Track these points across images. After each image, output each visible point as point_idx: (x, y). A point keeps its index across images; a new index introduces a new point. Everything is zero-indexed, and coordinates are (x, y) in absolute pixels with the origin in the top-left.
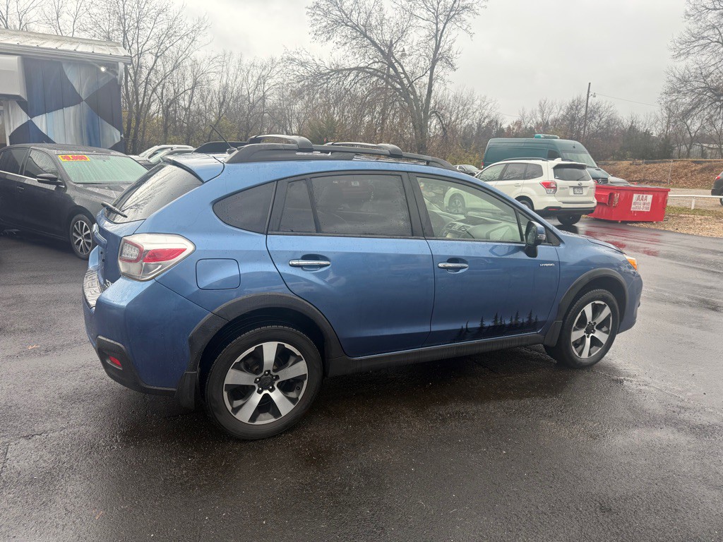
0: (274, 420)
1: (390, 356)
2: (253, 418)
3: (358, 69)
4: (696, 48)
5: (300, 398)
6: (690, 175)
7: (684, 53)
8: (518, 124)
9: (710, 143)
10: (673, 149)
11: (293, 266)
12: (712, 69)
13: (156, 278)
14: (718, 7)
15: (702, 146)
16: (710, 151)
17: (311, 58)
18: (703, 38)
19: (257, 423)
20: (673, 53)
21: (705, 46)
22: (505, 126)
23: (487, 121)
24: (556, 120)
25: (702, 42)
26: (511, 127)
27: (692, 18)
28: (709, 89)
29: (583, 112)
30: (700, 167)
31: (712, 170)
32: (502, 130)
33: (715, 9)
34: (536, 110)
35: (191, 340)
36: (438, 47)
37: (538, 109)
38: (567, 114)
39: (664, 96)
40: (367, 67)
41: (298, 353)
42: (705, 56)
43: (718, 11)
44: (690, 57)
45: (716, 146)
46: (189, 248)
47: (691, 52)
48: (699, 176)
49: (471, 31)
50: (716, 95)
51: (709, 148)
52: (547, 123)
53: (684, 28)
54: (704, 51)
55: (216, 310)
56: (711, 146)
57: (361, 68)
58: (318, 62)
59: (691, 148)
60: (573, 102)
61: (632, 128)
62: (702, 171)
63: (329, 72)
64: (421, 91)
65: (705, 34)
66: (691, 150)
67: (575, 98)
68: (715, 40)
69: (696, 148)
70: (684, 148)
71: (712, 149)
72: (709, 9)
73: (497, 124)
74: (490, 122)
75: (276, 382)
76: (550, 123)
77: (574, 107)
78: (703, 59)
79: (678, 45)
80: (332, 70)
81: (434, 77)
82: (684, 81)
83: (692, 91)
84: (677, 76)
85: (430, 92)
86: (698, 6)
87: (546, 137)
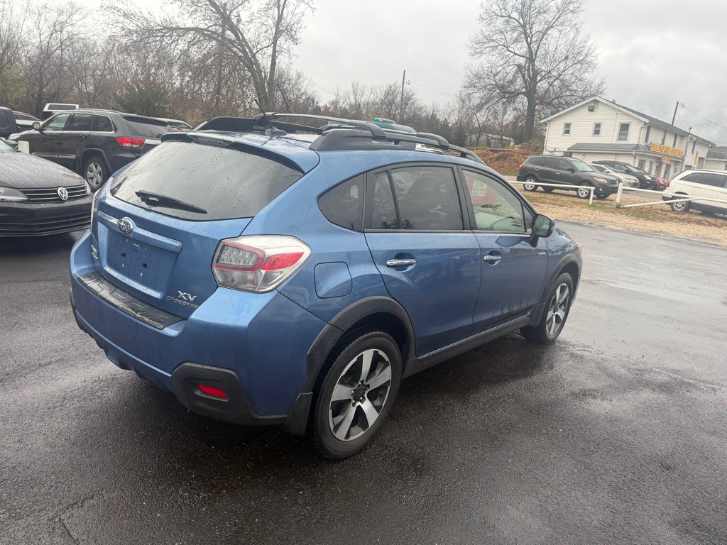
0: (363, 432)
1: (442, 352)
2: (348, 435)
3: (196, 30)
4: (488, 49)
5: (383, 405)
6: (489, 162)
7: (479, 52)
8: (335, 103)
9: (493, 134)
10: (466, 137)
11: (389, 266)
12: (500, 68)
13: (279, 289)
14: (504, 15)
15: (488, 137)
16: (493, 141)
17: (136, 10)
18: (493, 40)
19: (349, 440)
20: (470, 51)
21: (495, 48)
22: (321, 104)
23: (304, 97)
24: (368, 103)
25: (492, 44)
26: (328, 105)
27: (485, 21)
28: (497, 86)
29: (399, 98)
30: (496, 155)
31: (505, 158)
32: (318, 108)
33: (502, 16)
34: (349, 92)
35: (310, 358)
36: (280, 17)
37: (351, 90)
38: (385, 98)
39: (464, 89)
40: (207, 30)
41: (387, 359)
42: (495, 57)
43: (503, 19)
44: (484, 56)
45: (498, 137)
46: (307, 252)
47: (484, 52)
48: (496, 163)
49: (313, 6)
50: (502, 92)
51: (493, 138)
52: (359, 105)
53: (479, 29)
54: (494, 53)
55: (333, 320)
56: (495, 137)
57: (201, 29)
58: (148, 16)
59: (479, 137)
60: (390, 87)
61: (433, 116)
62: (498, 158)
63: (162, 29)
64: (265, 62)
65: (494, 38)
66: (480, 139)
67: (392, 83)
68: (501, 43)
69: (483, 138)
70: (474, 137)
71: (495, 139)
72: (498, 16)
73: (313, 101)
74: (308, 99)
75: (367, 392)
76: (362, 106)
77: (390, 93)
78: (494, 60)
79: (474, 44)
80: (165, 28)
81: (278, 48)
82: (479, 77)
83: (485, 87)
84: (474, 72)
85: (273, 64)
86: (490, 12)
87: (384, 122)
